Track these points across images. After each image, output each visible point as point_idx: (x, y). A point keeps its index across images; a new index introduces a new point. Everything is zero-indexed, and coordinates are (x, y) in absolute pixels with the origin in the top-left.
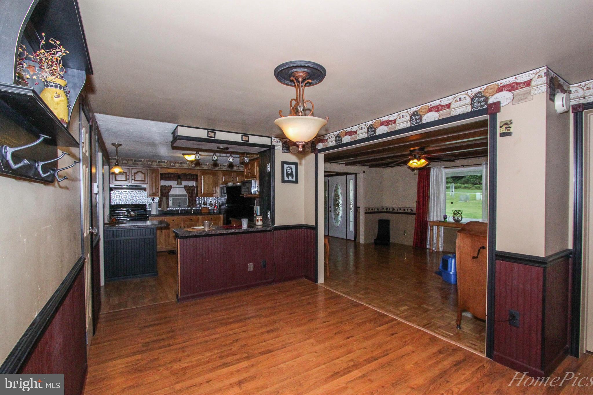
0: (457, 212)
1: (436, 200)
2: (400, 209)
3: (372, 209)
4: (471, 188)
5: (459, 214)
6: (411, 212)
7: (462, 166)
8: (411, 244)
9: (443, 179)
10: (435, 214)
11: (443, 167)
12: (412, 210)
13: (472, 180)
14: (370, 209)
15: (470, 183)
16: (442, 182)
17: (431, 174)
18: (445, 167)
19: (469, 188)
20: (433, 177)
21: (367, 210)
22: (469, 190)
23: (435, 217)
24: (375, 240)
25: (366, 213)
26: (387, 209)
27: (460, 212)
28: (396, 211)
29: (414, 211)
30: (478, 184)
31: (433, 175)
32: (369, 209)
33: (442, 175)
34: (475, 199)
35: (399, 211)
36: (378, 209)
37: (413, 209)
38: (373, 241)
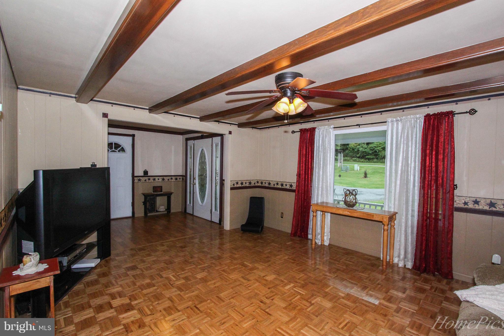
0: (350, 192)
1: (321, 173)
2: (277, 184)
3: (242, 184)
4: (350, 161)
5: (352, 194)
6: (290, 188)
7: (357, 125)
8: (289, 231)
9: (332, 144)
10: (320, 193)
11: (332, 126)
12: (291, 186)
13: (350, 154)
14: (239, 183)
15: (349, 156)
16: (330, 148)
17: (316, 137)
18: (334, 128)
19: (348, 161)
20: (318, 142)
21: (234, 185)
22: (348, 162)
23: (320, 197)
24: (242, 226)
25: (232, 189)
26: (262, 183)
27: (354, 193)
28: (272, 186)
29: (294, 187)
30: (355, 157)
31: (318, 138)
32: (237, 183)
33: (330, 138)
34: (354, 170)
35: (276, 186)
36: (250, 183)
37: (293, 184)
38: (240, 227)
